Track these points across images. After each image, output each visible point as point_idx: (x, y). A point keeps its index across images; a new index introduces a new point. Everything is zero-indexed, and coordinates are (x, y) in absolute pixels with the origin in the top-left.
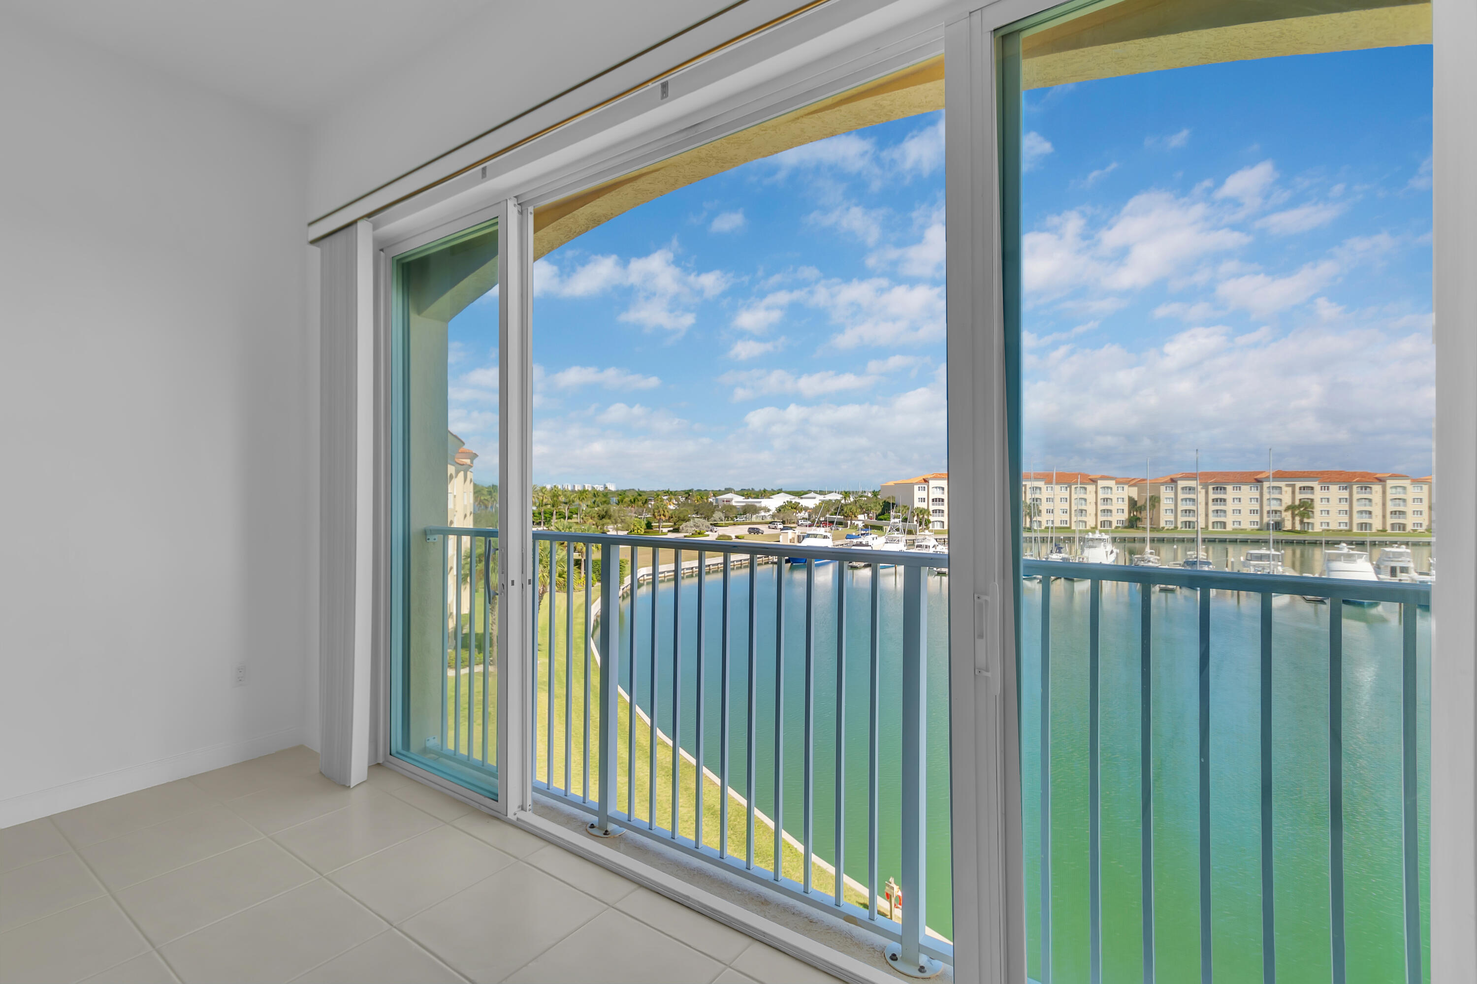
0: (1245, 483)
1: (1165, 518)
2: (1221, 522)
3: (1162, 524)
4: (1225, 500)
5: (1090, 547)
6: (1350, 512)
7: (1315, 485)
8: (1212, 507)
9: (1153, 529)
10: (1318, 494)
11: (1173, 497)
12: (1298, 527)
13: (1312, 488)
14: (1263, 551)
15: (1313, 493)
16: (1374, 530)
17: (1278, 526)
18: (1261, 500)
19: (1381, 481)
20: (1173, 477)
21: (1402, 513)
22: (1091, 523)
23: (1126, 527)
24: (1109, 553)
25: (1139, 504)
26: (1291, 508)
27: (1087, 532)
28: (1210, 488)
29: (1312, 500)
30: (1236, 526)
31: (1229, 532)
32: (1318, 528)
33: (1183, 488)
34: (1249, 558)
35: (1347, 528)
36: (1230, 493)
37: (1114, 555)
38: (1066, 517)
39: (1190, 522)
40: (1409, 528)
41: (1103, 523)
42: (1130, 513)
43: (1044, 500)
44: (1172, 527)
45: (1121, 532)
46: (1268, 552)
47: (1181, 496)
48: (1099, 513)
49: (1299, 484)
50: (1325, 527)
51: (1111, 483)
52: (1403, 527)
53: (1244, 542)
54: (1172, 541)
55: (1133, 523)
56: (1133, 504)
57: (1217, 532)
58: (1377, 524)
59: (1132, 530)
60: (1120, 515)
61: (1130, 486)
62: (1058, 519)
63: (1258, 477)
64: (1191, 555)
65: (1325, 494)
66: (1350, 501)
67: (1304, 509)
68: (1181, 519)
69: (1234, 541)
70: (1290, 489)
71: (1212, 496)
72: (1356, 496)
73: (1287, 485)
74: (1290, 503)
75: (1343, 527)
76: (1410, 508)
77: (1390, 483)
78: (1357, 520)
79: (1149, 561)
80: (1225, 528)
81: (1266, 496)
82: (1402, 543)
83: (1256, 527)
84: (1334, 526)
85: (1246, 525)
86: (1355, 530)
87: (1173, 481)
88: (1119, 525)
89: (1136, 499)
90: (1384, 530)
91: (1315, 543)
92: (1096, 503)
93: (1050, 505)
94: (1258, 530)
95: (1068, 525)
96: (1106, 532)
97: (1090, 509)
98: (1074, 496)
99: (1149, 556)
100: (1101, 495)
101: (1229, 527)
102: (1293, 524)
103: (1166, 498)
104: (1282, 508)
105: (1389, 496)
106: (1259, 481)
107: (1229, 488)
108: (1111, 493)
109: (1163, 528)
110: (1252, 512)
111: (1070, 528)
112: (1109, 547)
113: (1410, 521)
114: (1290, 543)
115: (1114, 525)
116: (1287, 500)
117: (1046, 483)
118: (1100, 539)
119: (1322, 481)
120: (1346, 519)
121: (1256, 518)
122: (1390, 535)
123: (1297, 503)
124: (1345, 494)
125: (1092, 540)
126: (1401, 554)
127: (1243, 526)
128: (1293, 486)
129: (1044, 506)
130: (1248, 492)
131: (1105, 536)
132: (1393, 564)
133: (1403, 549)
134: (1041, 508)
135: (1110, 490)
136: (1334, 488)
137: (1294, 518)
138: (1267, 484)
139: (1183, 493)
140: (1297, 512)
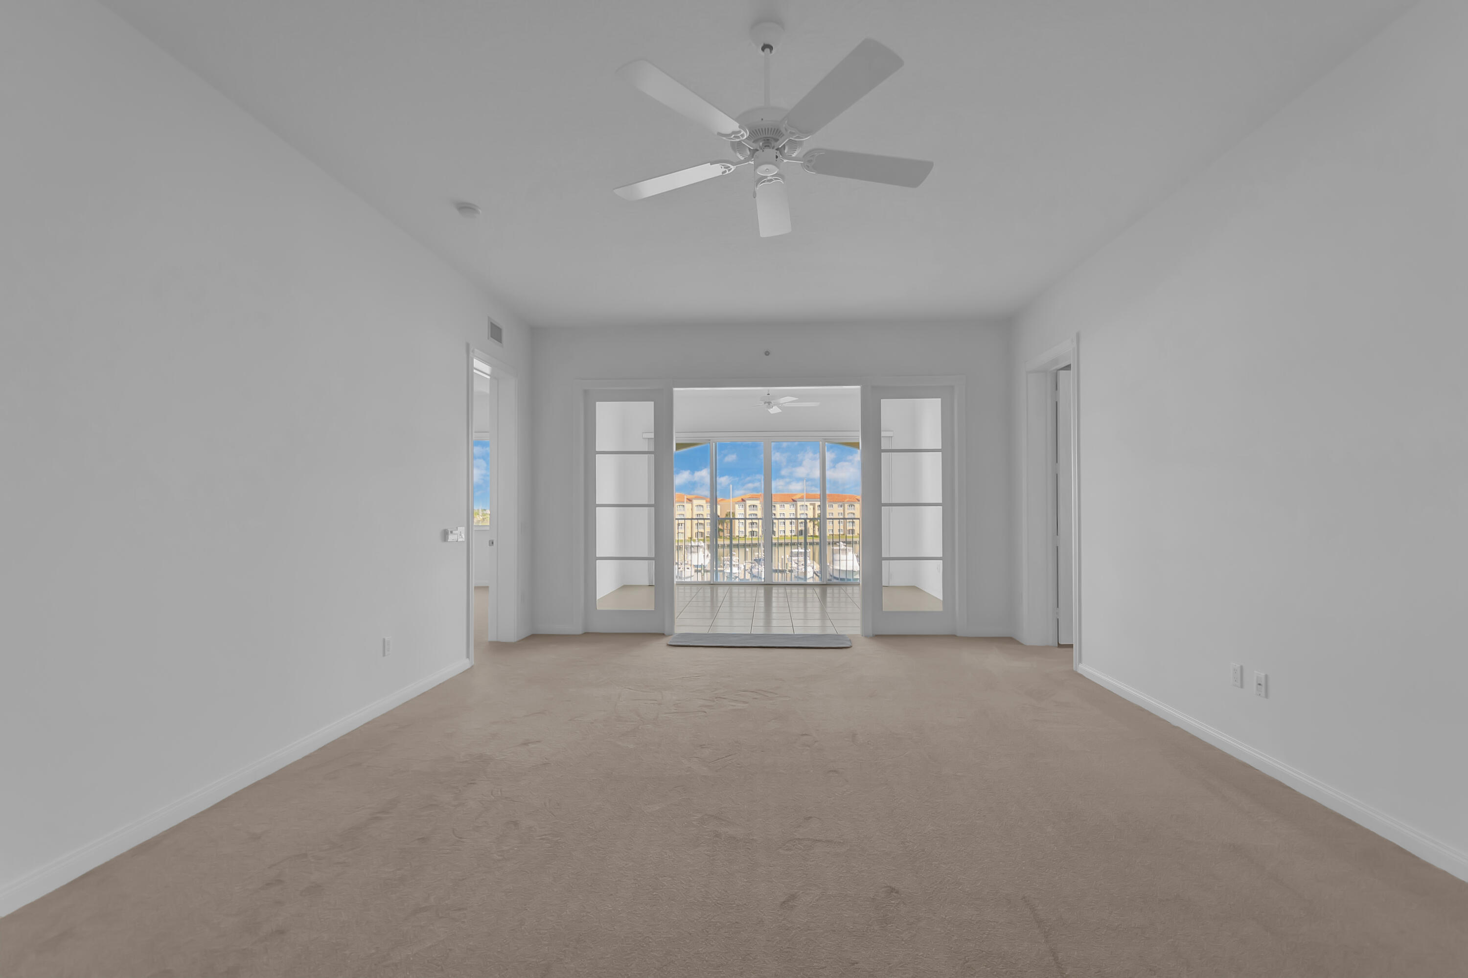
0: (787, 502)
1: (739, 529)
3: (737, 534)
11: (743, 513)
17: (804, 533)
20: (743, 497)
25: (721, 519)
26: (813, 520)
30: (783, 534)
32: (828, 533)
33: (749, 506)
39: (754, 531)
41: (698, 534)
44: (744, 535)
45: (708, 540)
48: (694, 526)
51: (703, 502)
54: (745, 546)
55: (718, 533)
59: (718, 539)
63: (794, 498)
65: (830, 510)
68: (749, 529)
70: (812, 507)
72: (847, 512)
73: (811, 504)
74: (812, 517)
75: (841, 533)
78: (848, 527)
81: (799, 512)
83: (794, 534)
86: (847, 534)
87: (743, 500)
88: (708, 535)
91: (827, 544)
94: (796, 536)
102: (815, 531)
103: (739, 514)
104: (808, 520)
106: (794, 501)
108: (703, 510)
109: (738, 536)
114: (813, 544)
115: (705, 534)
118: (700, 547)
121: (794, 527)
123: (816, 517)
124: (841, 510)
125: (694, 547)
127: (786, 534)
128: (814, 504)
135: (702, 508)
136: (836, 506)
137: (814, 527)
138: (799, 504)
139: (750, 510)
140: (816, 523)
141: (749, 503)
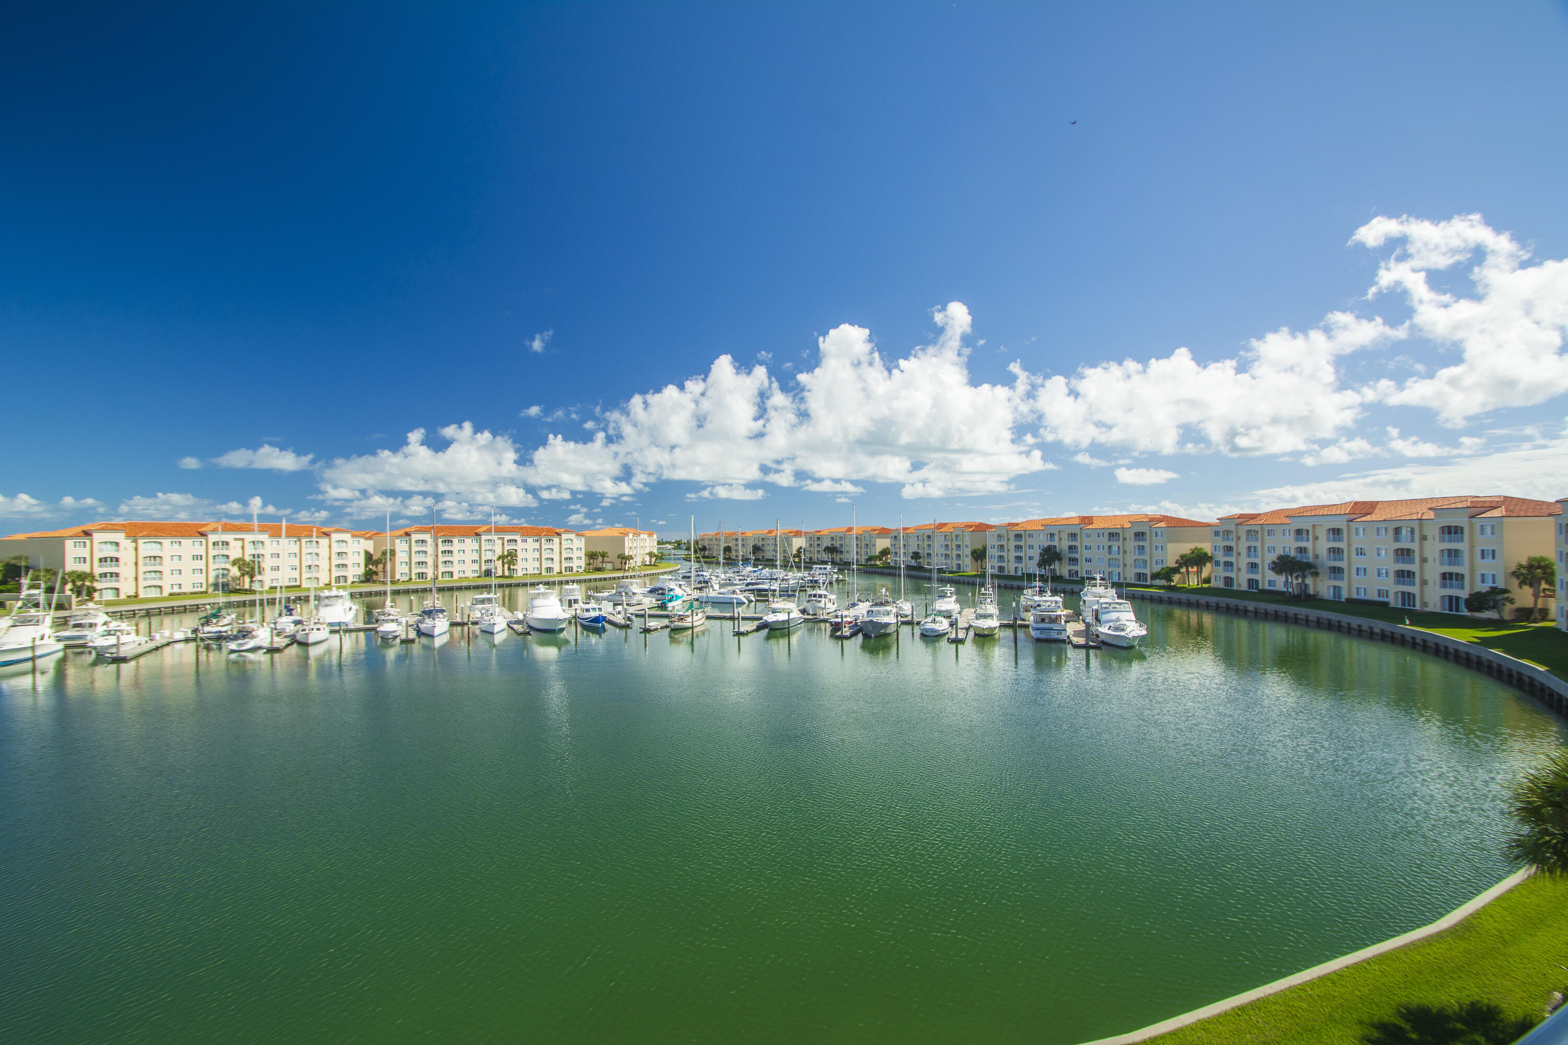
0: (468, 536)
1: (401, 571)
2: (448, 572)
3: (398, 576)
4: (452, 552)
5: (327, 605)
6: (540, 560)
7: (518, 537)
8: (441, 558)
9: (393, 582)
10: (520, 546)
11: (408, 550)
12: (507, 573)
13: (516, 541)
14: (485, 596)
15: (516, 545)
16: (555, 573)
17: (492, 573)
18: (479, 551)
19: (559, 534)
20: (407, 530)
21: (570, 558)
22: (324, 579)
23: (362, 582)
24: (348, 609)
25: (375, 558)
26: (502, 557)
27: (322, 589)
28: (440, 541)
29: (516, 550)
30: (462, 575)
31: (456, 581)
32: (520, 573)
33: (416, 542)
34: (474, 603)
35: (539, 572)
36: (456, 545)
37: (353, 612)
38: (296, 574)
39: (422, 573)
40: (575, 570)
41: (338, 579)
42: (366, 566)
43: (267, 556)
44: (407, 578)
45: (356, 587)
46: (488, 596)
47: (415, 548)
48: (333, 568)
49: (507, 537)
50: (525, 572)
51: (347, 536)
52: (571, 569)
53: (468, 588)
54: (407, 592)
55: (369, 577)
56: (369, 557)
57: (444, 581)
58: (557, 569)
59: (368, 584)
60: (356, 570)
61: (366, 539)
62: (284, 577)
63: (477, 531)
64: (427, 604)
65: (524, 545)
66: (540, 550)
67: (510, 558)
68: (415, 570)
69: (460, 588)
70: (500, 542)
71: (441, 548)
72: (544, 547)
73: (499, 539)
74: (501, 554)
75: (536, 572)
76: (575, 555)
77: (564, 536)
78: (545, 565)
79: (389, 615)
80: (452, 577)
81: (483, 548)
82: (573, 582)
83: (476, 575)
84: (530, 571)
85: (469, 574)
86: (544, 573)
87: (407, 534)
88: (355, 580)
89: (372, 552)
90: (561, 572)
91: (518, 585)
92: (330, 558)
93: (275, 562)
94: (479, 577)
95: (298, 583)
96: (344, 588)
97: (324, 564)
98: (304, 551)
99: (390, 609)
100: (336, 548)
101: (456, 577)
102: (503, 570)
103: (401, 551)
104: (495, 558)
105: (564, 547)
106: (477, 535)
107: (455, 541)
108: (346, 548)
109: (399, 580)
110: (474, 561)
111: (299, 586)
112: (348, 603)
113: (575, 564)
114: (501, 586)
115: (350, 580)
116: (499, 552)
117: (271, 536)
118: (337, 596)
119: (522, 535)
120: (537, 564)
121: (476, 567)
122: (565, 576)
123: (506, 553)
124: (537, 545)
125: (327, 598)
126: (573, 590)
127: (466, 575)
128: (503, 539)
129: (267, 563)
130: (470, 544)
131: (342, 592)
132: (570, 598)
133: (575, 586)
134: (263, 565)
135: (344, 544)
136: (530, 540)
137: (503, 566)
138: (484, 538)
139: (417, 546)
140: (505, 561)
141: (415, 537)
